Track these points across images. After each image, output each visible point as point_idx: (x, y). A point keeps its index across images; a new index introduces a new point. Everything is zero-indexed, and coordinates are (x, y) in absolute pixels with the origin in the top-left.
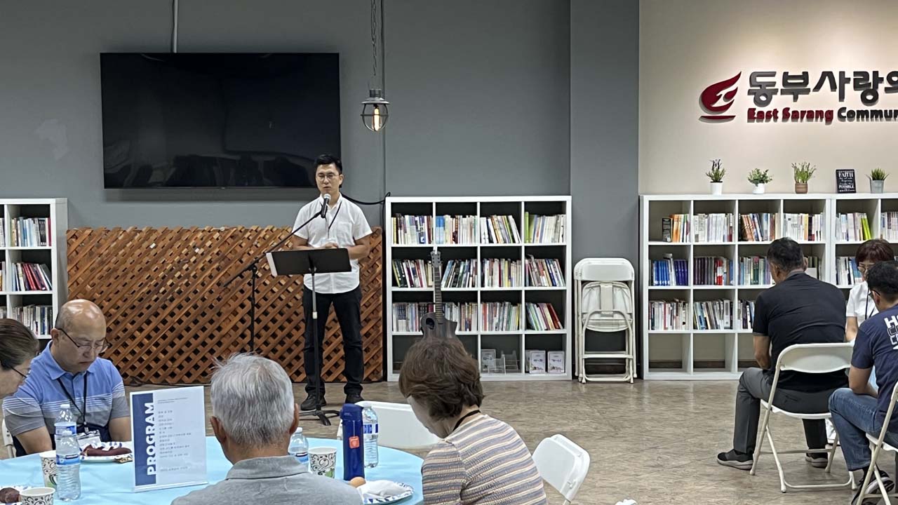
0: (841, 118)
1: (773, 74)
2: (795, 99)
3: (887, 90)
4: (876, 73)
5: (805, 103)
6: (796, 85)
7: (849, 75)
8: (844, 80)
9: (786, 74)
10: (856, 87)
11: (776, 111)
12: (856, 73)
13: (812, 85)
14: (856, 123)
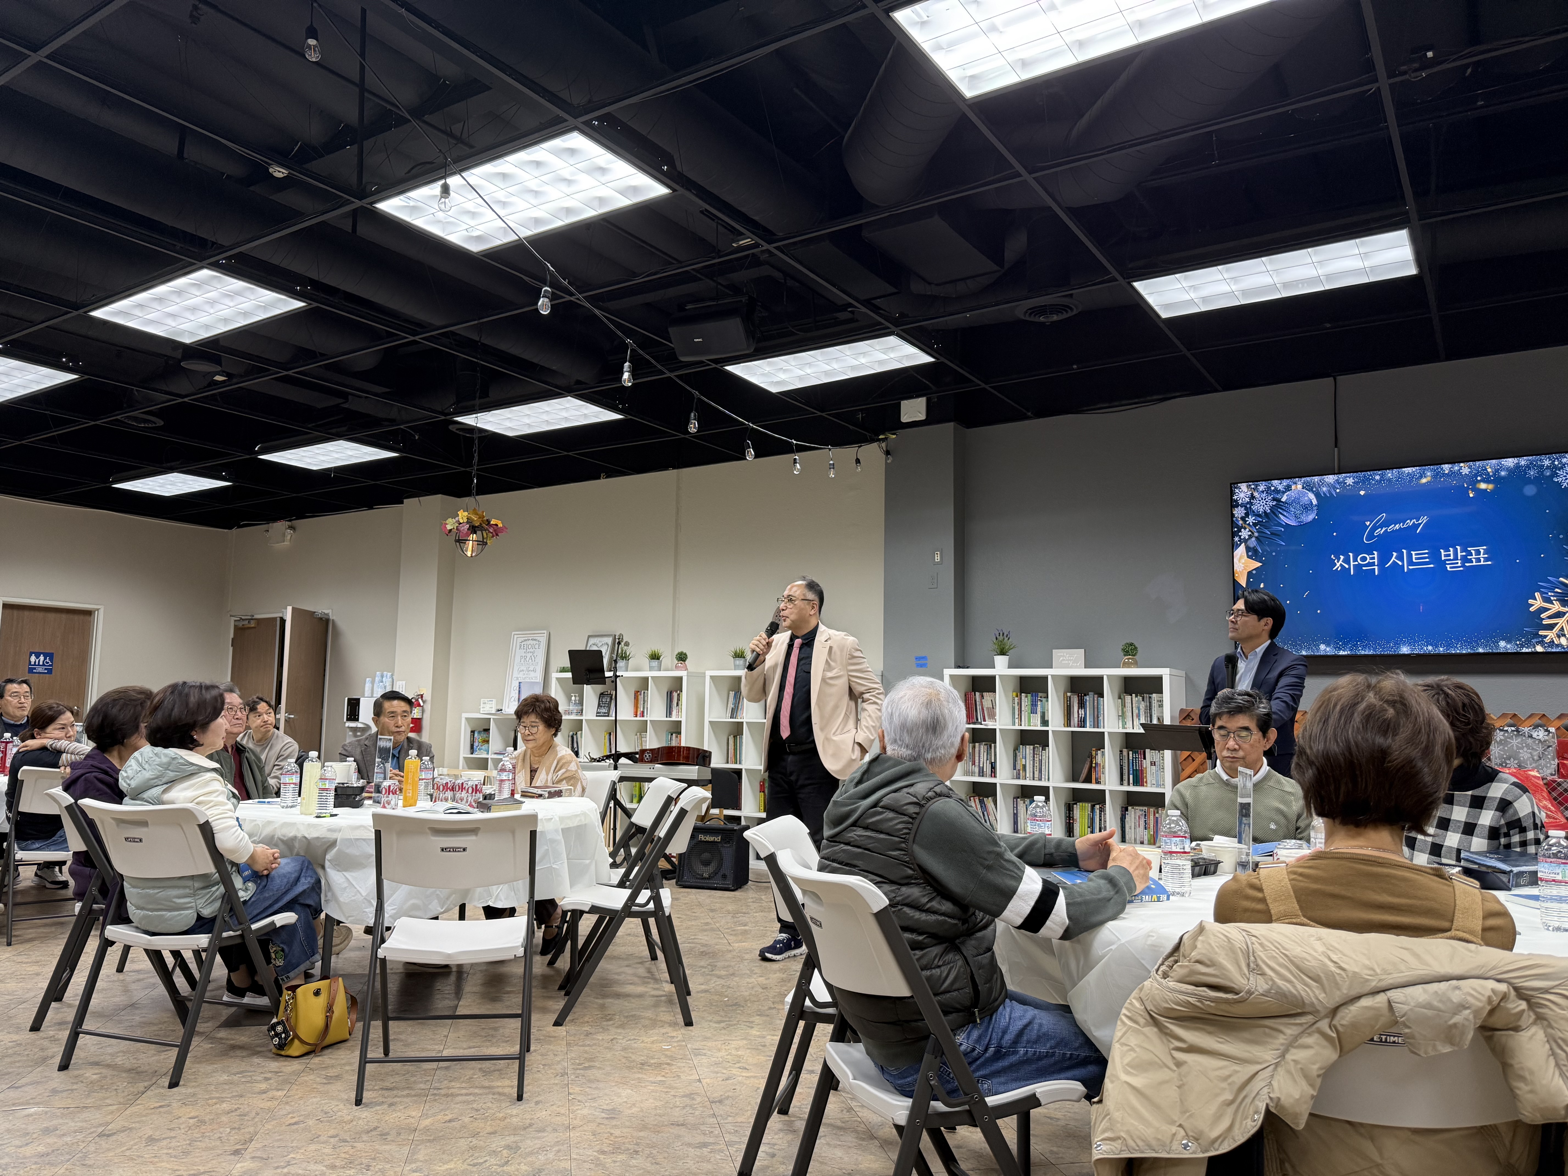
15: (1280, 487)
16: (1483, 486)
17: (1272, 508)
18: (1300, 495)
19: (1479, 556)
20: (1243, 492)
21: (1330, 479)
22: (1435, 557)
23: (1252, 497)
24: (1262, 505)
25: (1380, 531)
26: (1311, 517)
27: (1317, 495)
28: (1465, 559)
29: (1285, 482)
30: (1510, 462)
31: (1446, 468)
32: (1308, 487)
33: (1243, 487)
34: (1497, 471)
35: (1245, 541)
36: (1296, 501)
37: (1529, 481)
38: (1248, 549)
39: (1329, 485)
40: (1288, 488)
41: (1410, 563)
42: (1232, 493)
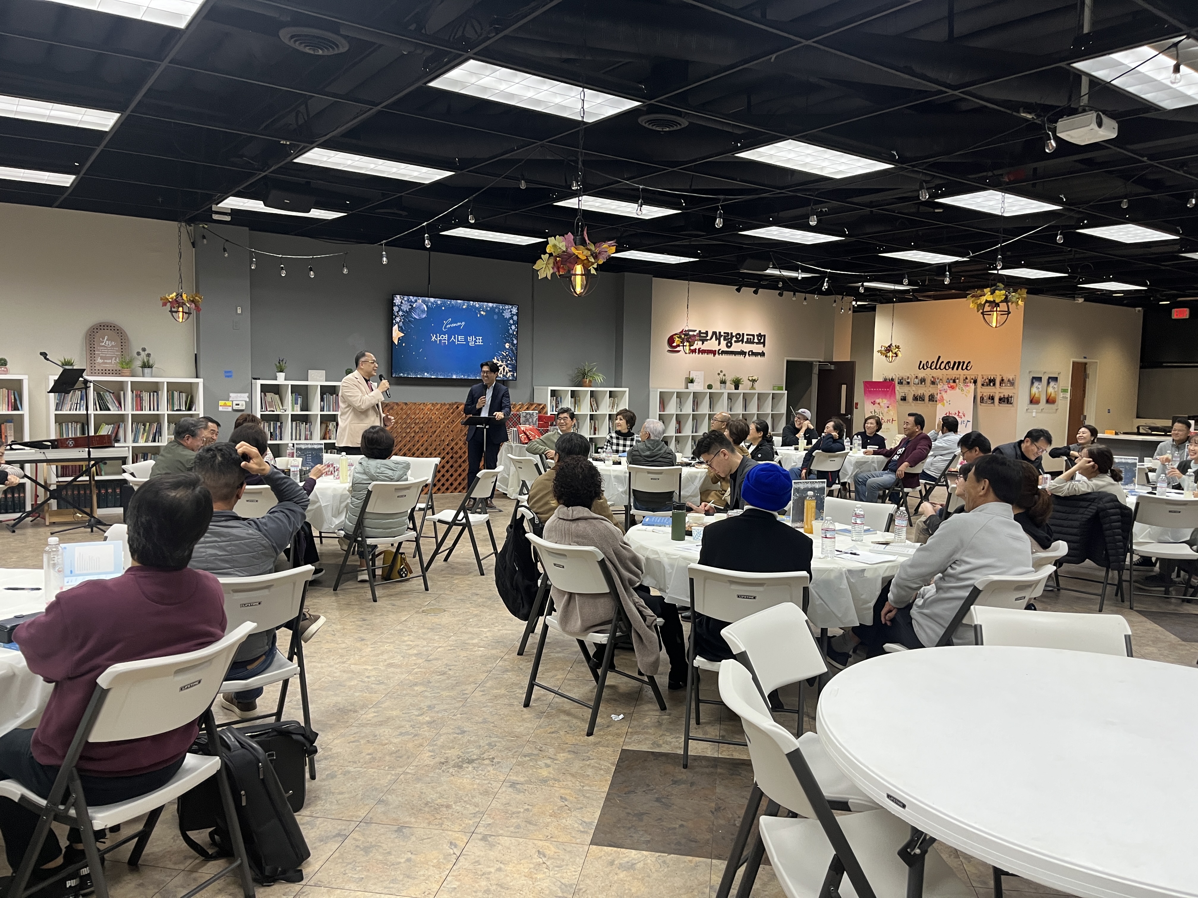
0: (719, 354)
1: (695, 331)
2: (703, 343)
3: (735, 342)
4: (732, 333)
5: (707, 346)
6: (703, 337)
7: (722, 334)
8: (720, 336)
9: (700, 331)
10: (725, 340)
11: (696, 349)
12: (725, 333)
13: (709, 338)
14: (724, 356)
15: (413, 300)
16: (482, 313)
17: (409, 309)
18: (421, 305)
19: (480, 341)
20: (398, 300)
21: (432, 300)
22: (466, 339)
23: (402, 303)
24: (406, 307)
25: (448, 326)
26: (424, 316)
27: (427, 306)
28: (475, 342)
29: (415, 298)
30: (491, 305)
31: (472, 302)
32: (424, 302)
33: (398, 296)
34: (486, 307)
35: (398, 323)
36: (419, 307)
37: (495, 313)
38: (399, 327)
39: (432, 303)
40: (416, 301)
41: (458, 341)
42: (393, 299)
